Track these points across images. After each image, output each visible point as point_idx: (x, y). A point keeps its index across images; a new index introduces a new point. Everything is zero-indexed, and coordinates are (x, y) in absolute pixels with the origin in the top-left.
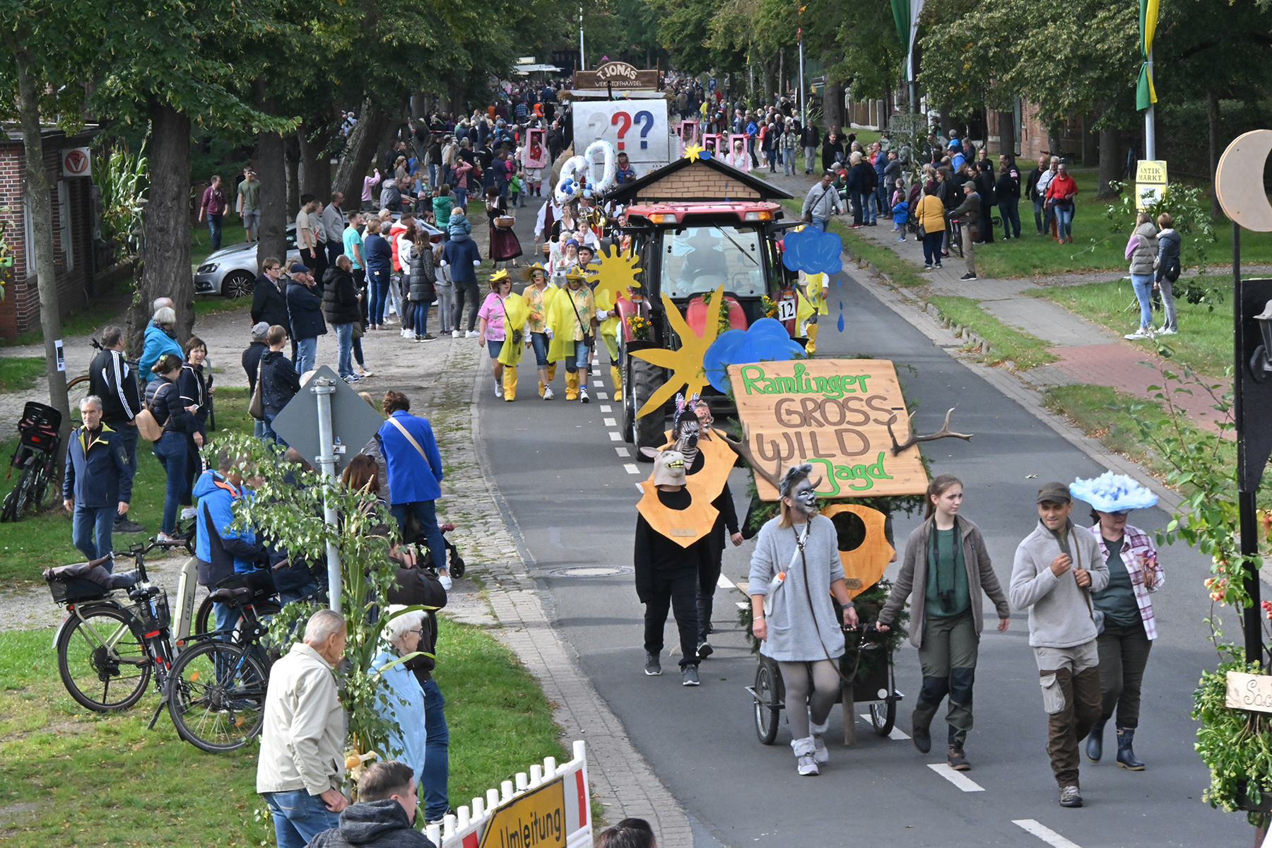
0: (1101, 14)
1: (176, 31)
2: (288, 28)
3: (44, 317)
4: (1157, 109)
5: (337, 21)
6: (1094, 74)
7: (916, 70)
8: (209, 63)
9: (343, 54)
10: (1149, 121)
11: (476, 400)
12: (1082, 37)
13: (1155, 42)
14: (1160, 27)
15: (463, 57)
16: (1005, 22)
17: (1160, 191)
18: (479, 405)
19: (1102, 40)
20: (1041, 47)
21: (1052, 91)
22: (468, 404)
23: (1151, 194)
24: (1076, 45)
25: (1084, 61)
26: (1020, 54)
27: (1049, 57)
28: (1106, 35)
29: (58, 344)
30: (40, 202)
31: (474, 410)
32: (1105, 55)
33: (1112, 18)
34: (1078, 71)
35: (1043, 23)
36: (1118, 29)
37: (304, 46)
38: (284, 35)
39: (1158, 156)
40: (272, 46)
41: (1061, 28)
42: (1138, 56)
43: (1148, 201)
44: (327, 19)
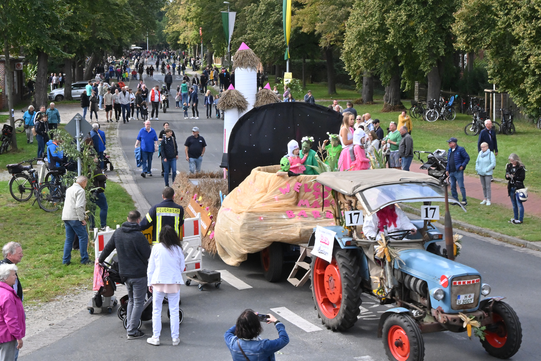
0: (276, 36)
1: (44, 32)
2: (73, 33)
3: (9, 103)
4: (290, 60)
5: (85, 32)
6: (274, 51)
7: (230, 49)
8: (52, 41)
9: (86, 41)
10: (288, 63)
11: (118, 128)
12: (271, 42)
13: (290, 44)
14: (290, 40)
15: (117, 42)
16: (252, 38)
17: (290, 80)
18: (119, 129)
19: (276, 43)
20: (261, 44)
21: (264, 55)
22: (116, 129)
23: (288, 81)
24: (270, 43)
25: (272, 48)
26: (256, 46)
27: (263, 47)
28: (278, 41)
29: (13, 110)
30: (9, 74)
31: (117, 130)
32: (277, 46)
33: (279, 37)
34: (270, 50)
35: (262, 38)
36: (280, 40)
37: (77, 38)
38: (72, 35)
39: (290, 71)
40: (68, 37)
41: (267, 39)
42: (286, 47)
43: (287, 83)
44: (83, 31)
